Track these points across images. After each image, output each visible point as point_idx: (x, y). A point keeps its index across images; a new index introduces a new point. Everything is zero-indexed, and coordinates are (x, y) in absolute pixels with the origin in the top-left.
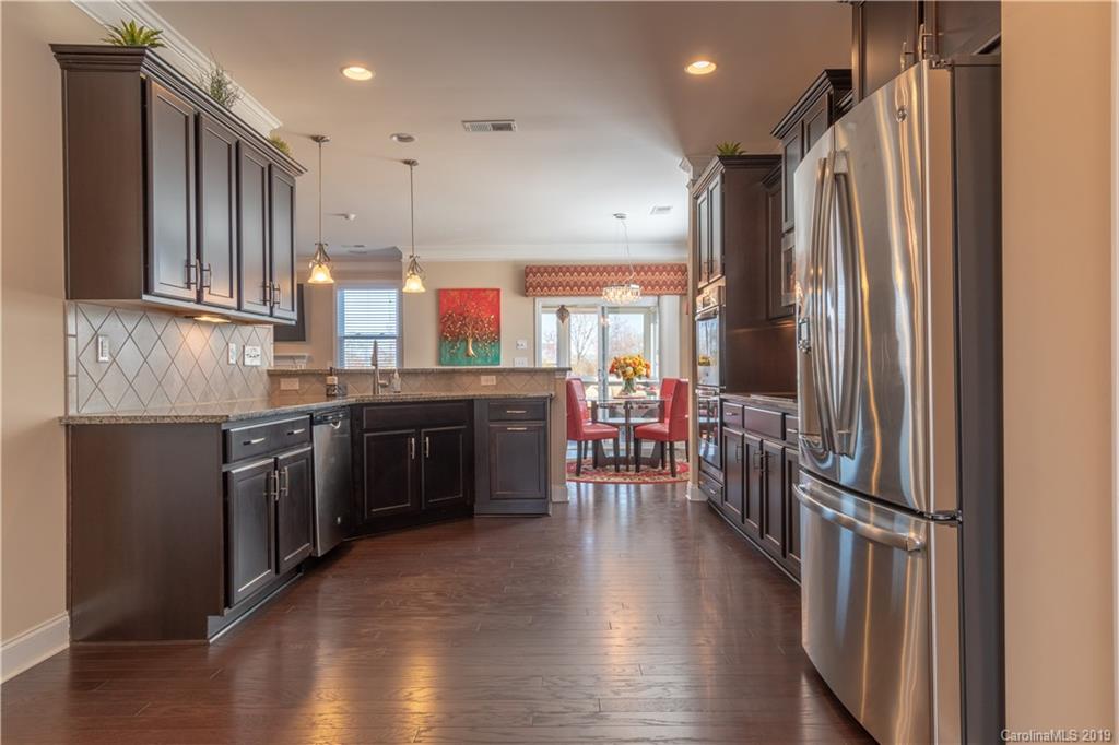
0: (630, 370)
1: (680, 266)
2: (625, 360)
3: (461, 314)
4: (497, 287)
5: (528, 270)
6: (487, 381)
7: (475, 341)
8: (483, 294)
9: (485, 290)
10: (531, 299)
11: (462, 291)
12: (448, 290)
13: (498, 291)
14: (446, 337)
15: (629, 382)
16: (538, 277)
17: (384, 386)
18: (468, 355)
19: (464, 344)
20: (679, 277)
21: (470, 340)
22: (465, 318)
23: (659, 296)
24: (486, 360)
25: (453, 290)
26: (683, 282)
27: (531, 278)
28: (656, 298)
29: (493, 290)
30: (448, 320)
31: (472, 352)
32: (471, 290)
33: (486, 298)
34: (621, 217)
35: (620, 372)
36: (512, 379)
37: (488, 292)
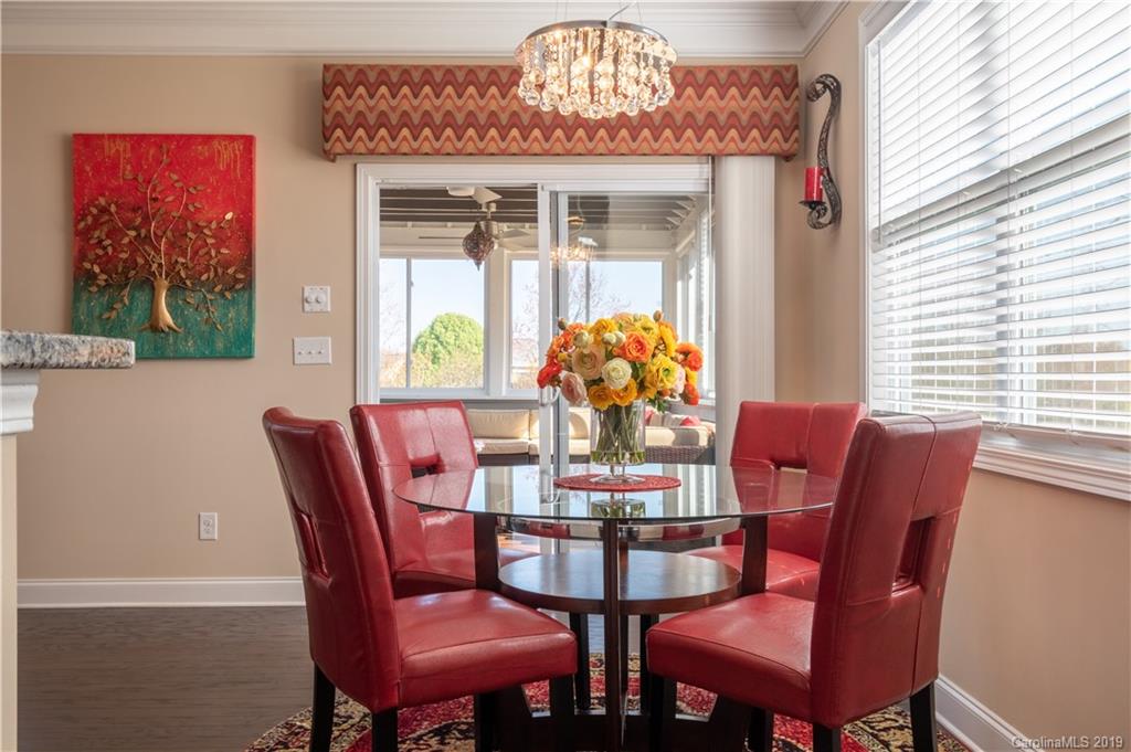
0: (620, 371)
2: (600, 328)
3: (135, 208)
4: (248, 133)
5: (329, 77)
7: (177, 288)
8: (202, 151)
9: (208, 139)
10: (341, 165)
11: (138, 140)
12: (100, 137)
13: (248, 142)
14: (92, 277)
15: (616, 421)
16: (361, 101)
18: (155, 328)
19: (142, 297)
20: (775, 102)
21: (163, 285)
22: (146, 220)
23: (714, 159)
24: (210, 342)
25: (113, 137)
26: (788, 118)
27: (339, 101)
28: (707, 168)
29: (232, 138)
30: (96, 224)
31: (166, 317)
32: (168, 138)
33: (210, 161)
35: (579, 381)
37: (215, 143)
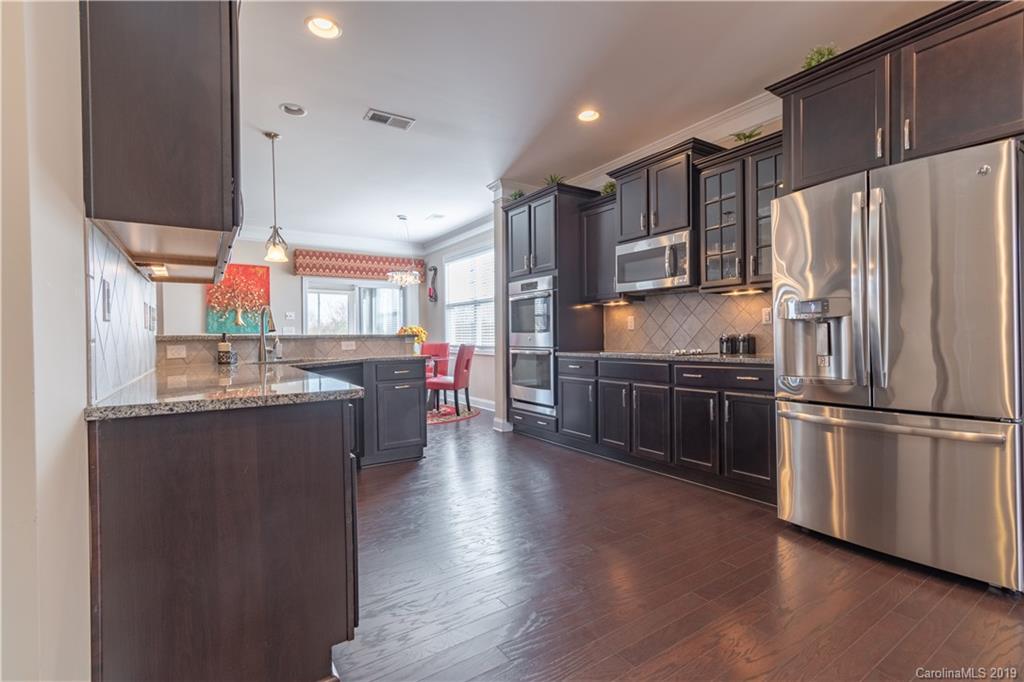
1: (420, 261)
3: (229, 287)
4: (266, 265)
5: (297, 253)
6: (348, 346)
7: (245, 312)
8: (253, 270)
9: (254, 267)
10: (298, 278)
11: (230, 265)
13: (268, 268)
14: (214, 307)
16: (308, 260)
17: (270, 352)
18: (237, 324)
19: (233, 314)
20: (419, 269)
21: (240, 311)
22: (234, 291)
27: (300, 260)
29: (262, 267)
30: (216, 291)
31: (241, 321)
32: (240, 265)
33: (255, 274)
34: (402, 218)
36: (369, 344)
37: (257, 269)
